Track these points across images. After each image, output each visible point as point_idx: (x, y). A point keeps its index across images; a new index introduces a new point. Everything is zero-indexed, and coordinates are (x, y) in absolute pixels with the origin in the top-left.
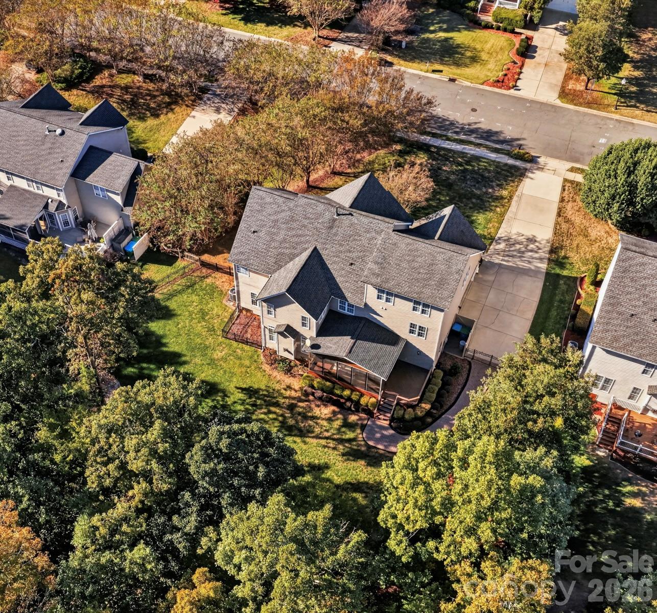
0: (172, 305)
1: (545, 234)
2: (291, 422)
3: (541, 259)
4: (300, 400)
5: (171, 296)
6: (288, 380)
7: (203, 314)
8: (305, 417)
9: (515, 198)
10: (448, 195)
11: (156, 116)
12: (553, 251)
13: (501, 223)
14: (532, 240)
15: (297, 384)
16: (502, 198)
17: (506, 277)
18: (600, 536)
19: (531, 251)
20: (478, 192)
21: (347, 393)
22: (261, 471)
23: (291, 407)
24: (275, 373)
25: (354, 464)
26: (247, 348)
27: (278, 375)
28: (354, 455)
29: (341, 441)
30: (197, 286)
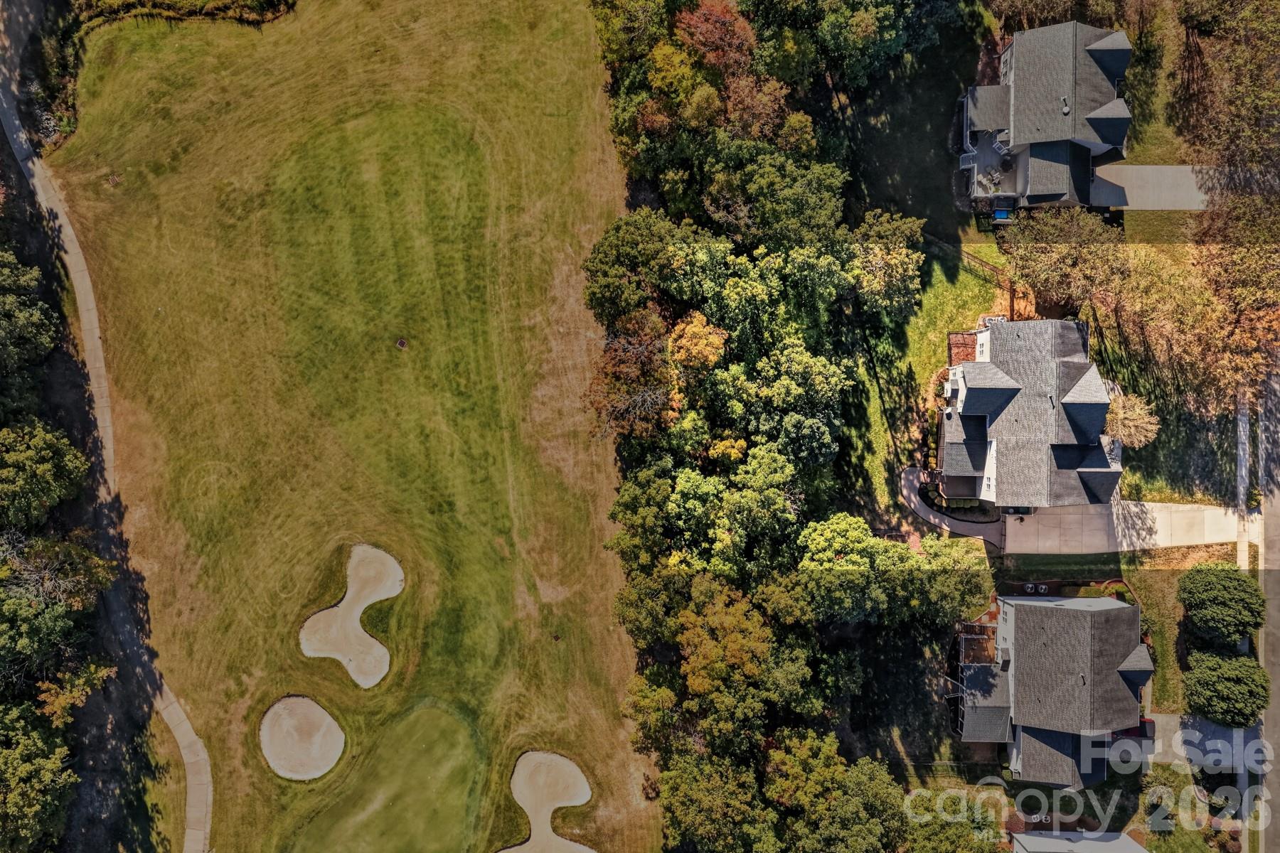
0: (962, 276)
1: (1161, 540)
2: (898, 414)
3: (1132, 544)
4: (918, 413)
5: (970, 271)
6: (930, 397)
7: (964, 306)
8: (905, 423)
9: (1196, 506)
10: (1178, 447)
11: (1179, 132)
12: (1146, 552)
13: (1161, 501)
14: (1151, 531)
15: (930, 404)
16: (1192, 495)
17: (1099, 523)
18: (894, 637)
19: (1138, 534)
20: (1191, 472)
21: (933, 445)
22: (804, 454)
23: (910, 409)
24: (932, 386)
25: (882, 469)
26: (946, 354)
27: (932, 389)
28: (890, 467)
29: (897, 455)
30: (988, 285)
